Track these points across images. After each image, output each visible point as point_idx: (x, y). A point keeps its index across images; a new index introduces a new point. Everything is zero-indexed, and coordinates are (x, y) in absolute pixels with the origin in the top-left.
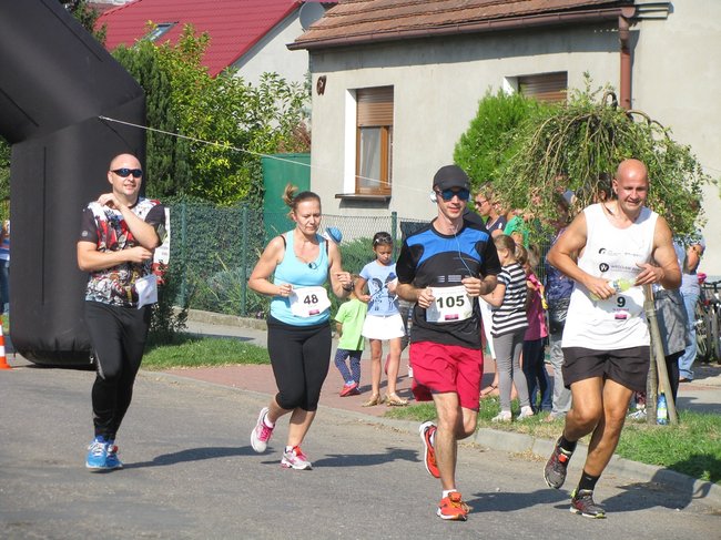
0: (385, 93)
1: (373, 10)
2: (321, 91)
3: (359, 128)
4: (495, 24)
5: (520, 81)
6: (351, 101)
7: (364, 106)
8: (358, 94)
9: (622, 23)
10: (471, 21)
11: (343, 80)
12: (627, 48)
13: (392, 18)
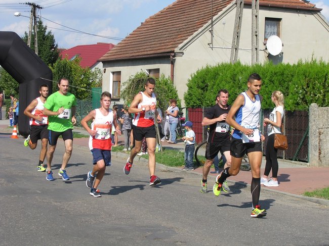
0: (119, 73)
1: (117, 52)
2: (105, 72)
3: (113, 81)
4: (144, 57)
5: (150, 71)
6: (111, 75)
7: (115, 76)
8: (113, 73)
9: (171, 57)
10: (138, 56)
11: (110, 70)
12: (173, 63)
13: (121, 54)
